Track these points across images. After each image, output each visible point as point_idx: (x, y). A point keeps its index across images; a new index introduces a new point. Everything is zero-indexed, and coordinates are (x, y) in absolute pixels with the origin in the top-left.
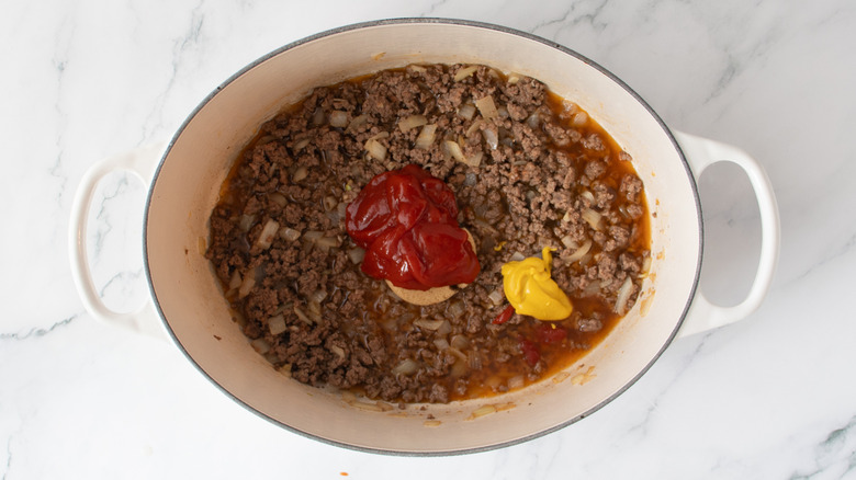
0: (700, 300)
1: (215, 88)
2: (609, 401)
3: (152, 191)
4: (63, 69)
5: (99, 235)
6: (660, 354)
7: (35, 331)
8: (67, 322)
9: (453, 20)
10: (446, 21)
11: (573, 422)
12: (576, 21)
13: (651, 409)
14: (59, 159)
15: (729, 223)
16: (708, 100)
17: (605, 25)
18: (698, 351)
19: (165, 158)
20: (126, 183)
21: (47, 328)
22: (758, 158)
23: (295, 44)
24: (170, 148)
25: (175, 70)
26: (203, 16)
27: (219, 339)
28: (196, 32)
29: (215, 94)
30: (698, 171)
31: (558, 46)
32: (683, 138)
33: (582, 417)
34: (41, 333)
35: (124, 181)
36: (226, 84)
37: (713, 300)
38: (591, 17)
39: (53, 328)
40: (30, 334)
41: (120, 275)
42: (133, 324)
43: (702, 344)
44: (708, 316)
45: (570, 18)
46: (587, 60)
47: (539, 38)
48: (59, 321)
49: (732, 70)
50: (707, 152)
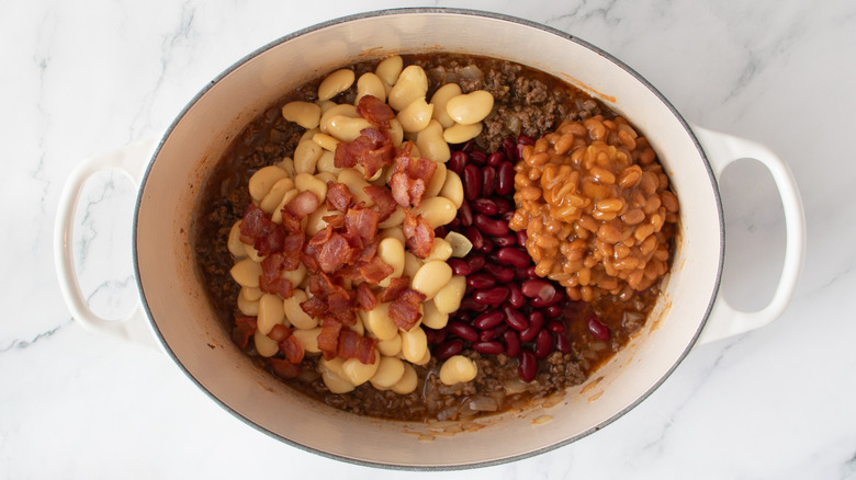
0: (721, 304)
1: (208, 82)
2: (625, 412)
3: (142, 191)
4: (45, 66)
5: (84, 242)
6: (679, 363)
7: (16, 344)
8: (50, 333)
9: (460, 10)
10: (453, 11)
11: (587, 434)
12: (588, 16)
13: (668, 426)
14: (42, 162)
15: (750, 229)
16: (727, 99)
17: (619, 20)
18: (716, 364)
19: (156, 156)
20: (113, 187)
21: (29, 339)
22: (783, 156)
23: (293, 36)
24: (161, 145)
25: (165, 68)
26: (194, 10)
27: (213, 347)
28: (187, 27)
29: (208, 88)
30: (719, 168)
31: (571, 37)
32: (703, 134)
33: (597, 429)
34: (23, 345)
35: (111, 185)
36: (221, 77)
37: (735, 305)
38: (604, 12)
39: (36, 340)
40: (12, 346)
41: (106, 284)
42: (123, 331)
43: (721, 357)
44: (730, 322)
45: (582, 13)
46: (601, 52)
47: (552, 29)
48: (42, 333)
49: (753, 68)
50: (729, 149)
